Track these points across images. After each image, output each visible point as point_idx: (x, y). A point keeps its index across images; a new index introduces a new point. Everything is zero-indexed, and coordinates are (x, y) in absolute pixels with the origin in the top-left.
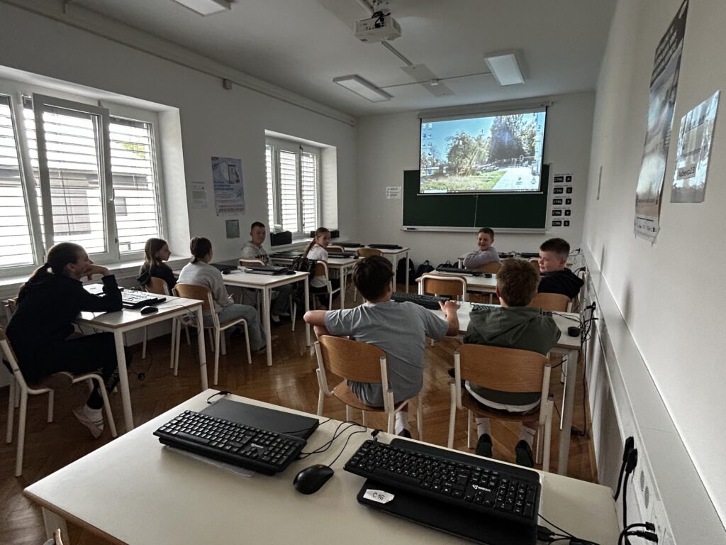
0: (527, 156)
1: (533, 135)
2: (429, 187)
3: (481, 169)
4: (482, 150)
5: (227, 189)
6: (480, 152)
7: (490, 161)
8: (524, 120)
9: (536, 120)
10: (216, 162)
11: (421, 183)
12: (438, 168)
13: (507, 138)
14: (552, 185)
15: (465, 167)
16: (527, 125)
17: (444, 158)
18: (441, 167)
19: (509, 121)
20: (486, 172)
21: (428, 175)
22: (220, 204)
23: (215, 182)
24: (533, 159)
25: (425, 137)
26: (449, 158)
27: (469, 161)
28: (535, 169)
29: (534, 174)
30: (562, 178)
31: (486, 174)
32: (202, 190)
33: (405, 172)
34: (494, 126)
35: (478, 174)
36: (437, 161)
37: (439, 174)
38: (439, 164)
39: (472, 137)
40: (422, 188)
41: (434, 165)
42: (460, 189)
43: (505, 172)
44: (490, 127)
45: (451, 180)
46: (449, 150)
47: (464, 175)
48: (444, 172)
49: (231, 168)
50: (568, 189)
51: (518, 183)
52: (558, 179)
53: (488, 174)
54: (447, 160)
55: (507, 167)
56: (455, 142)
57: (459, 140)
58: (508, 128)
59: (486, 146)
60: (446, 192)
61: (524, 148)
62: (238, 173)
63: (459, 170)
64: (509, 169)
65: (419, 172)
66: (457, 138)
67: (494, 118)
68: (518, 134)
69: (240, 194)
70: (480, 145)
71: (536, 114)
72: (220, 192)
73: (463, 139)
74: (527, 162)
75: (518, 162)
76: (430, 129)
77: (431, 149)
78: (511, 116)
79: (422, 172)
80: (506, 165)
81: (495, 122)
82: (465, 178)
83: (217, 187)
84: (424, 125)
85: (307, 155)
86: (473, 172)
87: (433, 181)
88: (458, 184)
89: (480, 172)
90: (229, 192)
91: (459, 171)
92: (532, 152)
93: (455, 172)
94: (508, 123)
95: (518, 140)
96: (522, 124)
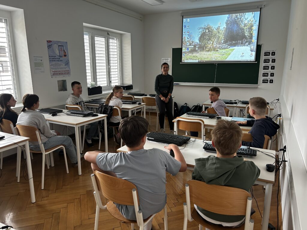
0: (247, 39)
1: (252, 26)
2: (188, 58)
3: (219, 48)
4: (220, 35)
5: (58, 61)
6: (219, 37)
7: (225, 42)
8: (246, 17)
9: (254, 17)
10: (50, 44)
11: (183, 56)
12: (193, 47)
13: (235, 28)
14: (263, 58)
15: (209, 46)
16: (248, 20)
17: (197, 41)
18: (195, 46)
19: (237, 17)
20: (222, 49)
21: (187, 51)
22: (54, 70)
23: (49, 56)
24: (251, 42)
25: (185, 27)
26: (200, 41)
27: (212, 42)
28: (252, 47)
29: (252, 51)
30: (269, 53)
31: (222, 50)
32: (41, 62)
33: (173, 49)
34: (227, 21)
35: (217, 51)
36: (193, 42)
37: (193, 51)
38: (193, 44)
39: (214, 27)
40: (183, 59)
41: (190, 45)
42: (206, 60)
43: (234, 49)
44: (225, 21)
45: (201, 54)
46: (199, 36)
47: (208, 51)
48: (197, 49)
49: (60, 47)
50: (272, 60)
51: (242, 56)
52: (267, 54)
53: (224, 51)
54: (198, 41)
55: (235, 46)
56: (203, 31)
57: (206, 29)
58: (236, 22)
59: (223, 33)
60: (197, 61)
61: (246, 34)
62: (65, 51)
63: (206, 47)
64: (236, 48)
65: (181, 49)
66: (204, 28)
67: (227, 15)
68: (242, 26)
69: (67, 63)
70: (219, 32)
71: (254, 13)
72: (54, 63)
73: (208, 29)
74: (247, 43)
75: (242, 43)
76: (188, 22)
77: (189, 35)
78: (238, 14)
79: (183, 49)
80: (235, 45)
81: (228, 18)
82: (209, 53)
83: (51, 60)
84: (184, 20)
85: (113, 39)
86: (215, 49)
87: (190, 54)
88: (205, 56)
89: (219, 49)
90: (59, 63)
91: (206, 49)
92: (251, 37)
93: (203, 49)
94: (236, 19)
95: (242, 29)
96: (245, 19)
